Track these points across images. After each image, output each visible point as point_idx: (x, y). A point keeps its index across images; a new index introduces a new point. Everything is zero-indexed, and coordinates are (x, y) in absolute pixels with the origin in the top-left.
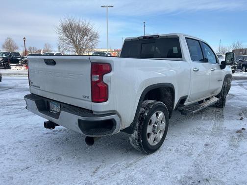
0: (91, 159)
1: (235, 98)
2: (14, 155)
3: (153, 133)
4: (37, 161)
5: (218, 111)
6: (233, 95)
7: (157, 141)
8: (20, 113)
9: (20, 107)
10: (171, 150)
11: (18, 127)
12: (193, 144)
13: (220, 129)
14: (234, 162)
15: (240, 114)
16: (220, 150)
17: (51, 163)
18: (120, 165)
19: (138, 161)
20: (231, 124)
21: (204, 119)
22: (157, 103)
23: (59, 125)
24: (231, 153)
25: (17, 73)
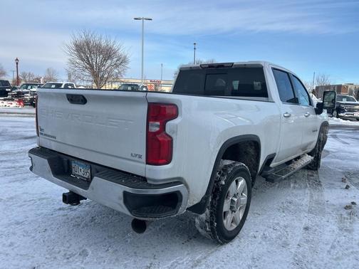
0: (135, 253)
1: (330, 155)
2: (10, 246)
3: (230, 212)
4: (48, 256)
5: (311, 176)
6: (328, 152)
7: (236, 224)
8: (14, 175)
9: (13, 165)
10: (255, 237)
11: (12, 198)
12: (285, 227)
13: (320, 204)
14: (352, 256)
15: (343, 181)
16: (327, 236)
17: (71, 259)
18: (183, 263)
19: (209, 255)
20: (335, 196)
21: (294, 188)
22: (237, 165)
23: (86, 199)
24: (343, 241)
25: (6, 110)
